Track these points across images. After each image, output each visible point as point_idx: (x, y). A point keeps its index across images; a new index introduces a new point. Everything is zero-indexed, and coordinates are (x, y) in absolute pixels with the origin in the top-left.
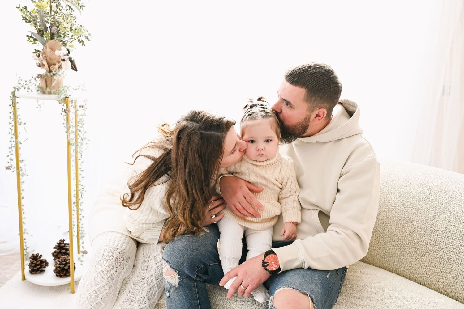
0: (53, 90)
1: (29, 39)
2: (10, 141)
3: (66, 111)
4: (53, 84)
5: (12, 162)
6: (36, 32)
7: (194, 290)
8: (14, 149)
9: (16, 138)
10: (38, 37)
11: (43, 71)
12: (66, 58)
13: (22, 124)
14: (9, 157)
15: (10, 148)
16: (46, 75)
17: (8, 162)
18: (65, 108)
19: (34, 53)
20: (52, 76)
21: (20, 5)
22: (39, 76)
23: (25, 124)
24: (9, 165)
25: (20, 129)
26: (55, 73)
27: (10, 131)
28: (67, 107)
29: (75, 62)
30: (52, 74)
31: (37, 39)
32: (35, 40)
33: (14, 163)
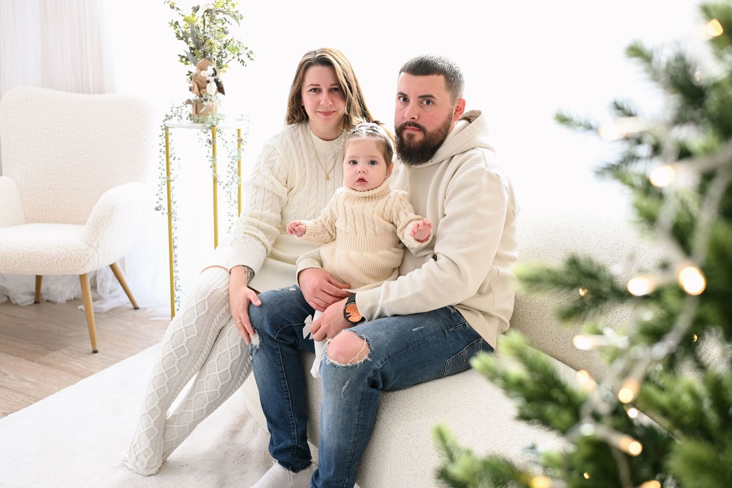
0: (200, 118)
1: (181, 59)
2: (160, 178)
3: (212, 142)
4: (202, 111)
5: (161, 202)
6: (189, 51)
7: (277, 353)
8: (165, 188)
9: (168, 173)
10: (190, 57)
11: (193, 96)
12: (212, 79)
13: (177, 159)
14: (158, 196)
15: (159, 185)
16: (196, 101)
17: (158, 202)
18: (211, 138)
19: (187, 75)
20: (202, 102)
21: (172, 21)
22: (189, 102)
23: (179, 159)
24: (158, 205)
25: (174, 165)
26: (206, 98)
27: (160, 165)
28: (214, 137)
29: (222, 85)
30: (202, 99)
31: (189, 59)
32: (187, 60)
33: (165, 204)
